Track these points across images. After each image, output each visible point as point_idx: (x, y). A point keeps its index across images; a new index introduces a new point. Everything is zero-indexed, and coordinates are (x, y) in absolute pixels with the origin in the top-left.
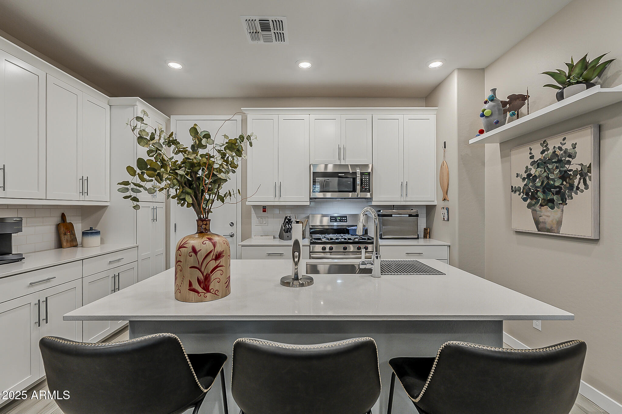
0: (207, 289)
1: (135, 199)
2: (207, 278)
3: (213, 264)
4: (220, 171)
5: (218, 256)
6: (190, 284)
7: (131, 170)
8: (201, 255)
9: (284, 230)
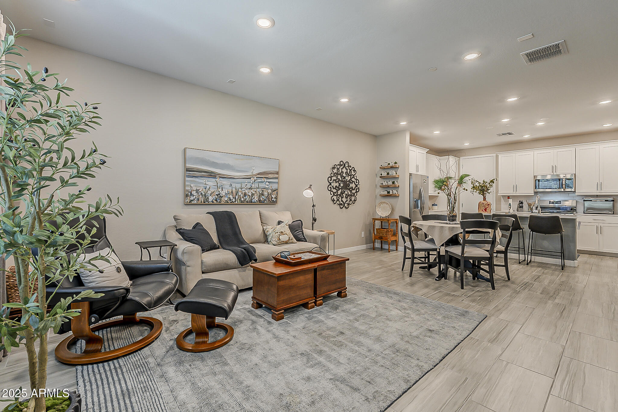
0: (486, 211)
1: (473, 194)
2: (486, 209)
3: (487, 206)
4: (489, 187)
5: (488, 205)
6: (482, 210)
7: (472, 189)
8: (484, 204)
9: (519, 207)
